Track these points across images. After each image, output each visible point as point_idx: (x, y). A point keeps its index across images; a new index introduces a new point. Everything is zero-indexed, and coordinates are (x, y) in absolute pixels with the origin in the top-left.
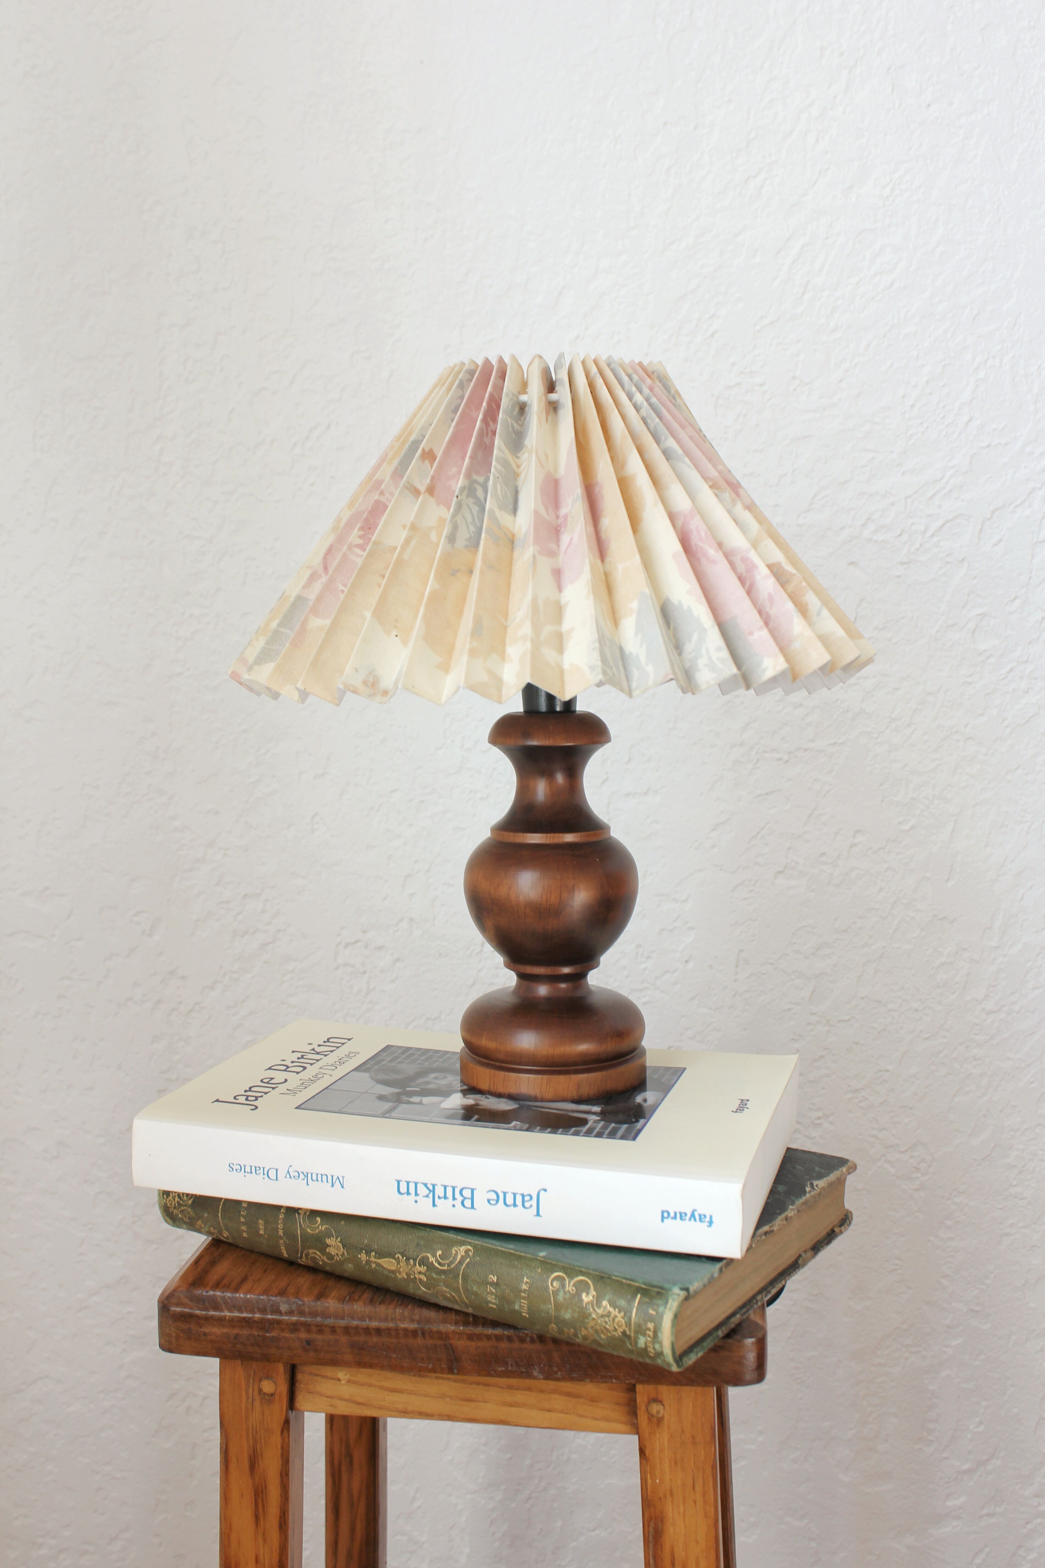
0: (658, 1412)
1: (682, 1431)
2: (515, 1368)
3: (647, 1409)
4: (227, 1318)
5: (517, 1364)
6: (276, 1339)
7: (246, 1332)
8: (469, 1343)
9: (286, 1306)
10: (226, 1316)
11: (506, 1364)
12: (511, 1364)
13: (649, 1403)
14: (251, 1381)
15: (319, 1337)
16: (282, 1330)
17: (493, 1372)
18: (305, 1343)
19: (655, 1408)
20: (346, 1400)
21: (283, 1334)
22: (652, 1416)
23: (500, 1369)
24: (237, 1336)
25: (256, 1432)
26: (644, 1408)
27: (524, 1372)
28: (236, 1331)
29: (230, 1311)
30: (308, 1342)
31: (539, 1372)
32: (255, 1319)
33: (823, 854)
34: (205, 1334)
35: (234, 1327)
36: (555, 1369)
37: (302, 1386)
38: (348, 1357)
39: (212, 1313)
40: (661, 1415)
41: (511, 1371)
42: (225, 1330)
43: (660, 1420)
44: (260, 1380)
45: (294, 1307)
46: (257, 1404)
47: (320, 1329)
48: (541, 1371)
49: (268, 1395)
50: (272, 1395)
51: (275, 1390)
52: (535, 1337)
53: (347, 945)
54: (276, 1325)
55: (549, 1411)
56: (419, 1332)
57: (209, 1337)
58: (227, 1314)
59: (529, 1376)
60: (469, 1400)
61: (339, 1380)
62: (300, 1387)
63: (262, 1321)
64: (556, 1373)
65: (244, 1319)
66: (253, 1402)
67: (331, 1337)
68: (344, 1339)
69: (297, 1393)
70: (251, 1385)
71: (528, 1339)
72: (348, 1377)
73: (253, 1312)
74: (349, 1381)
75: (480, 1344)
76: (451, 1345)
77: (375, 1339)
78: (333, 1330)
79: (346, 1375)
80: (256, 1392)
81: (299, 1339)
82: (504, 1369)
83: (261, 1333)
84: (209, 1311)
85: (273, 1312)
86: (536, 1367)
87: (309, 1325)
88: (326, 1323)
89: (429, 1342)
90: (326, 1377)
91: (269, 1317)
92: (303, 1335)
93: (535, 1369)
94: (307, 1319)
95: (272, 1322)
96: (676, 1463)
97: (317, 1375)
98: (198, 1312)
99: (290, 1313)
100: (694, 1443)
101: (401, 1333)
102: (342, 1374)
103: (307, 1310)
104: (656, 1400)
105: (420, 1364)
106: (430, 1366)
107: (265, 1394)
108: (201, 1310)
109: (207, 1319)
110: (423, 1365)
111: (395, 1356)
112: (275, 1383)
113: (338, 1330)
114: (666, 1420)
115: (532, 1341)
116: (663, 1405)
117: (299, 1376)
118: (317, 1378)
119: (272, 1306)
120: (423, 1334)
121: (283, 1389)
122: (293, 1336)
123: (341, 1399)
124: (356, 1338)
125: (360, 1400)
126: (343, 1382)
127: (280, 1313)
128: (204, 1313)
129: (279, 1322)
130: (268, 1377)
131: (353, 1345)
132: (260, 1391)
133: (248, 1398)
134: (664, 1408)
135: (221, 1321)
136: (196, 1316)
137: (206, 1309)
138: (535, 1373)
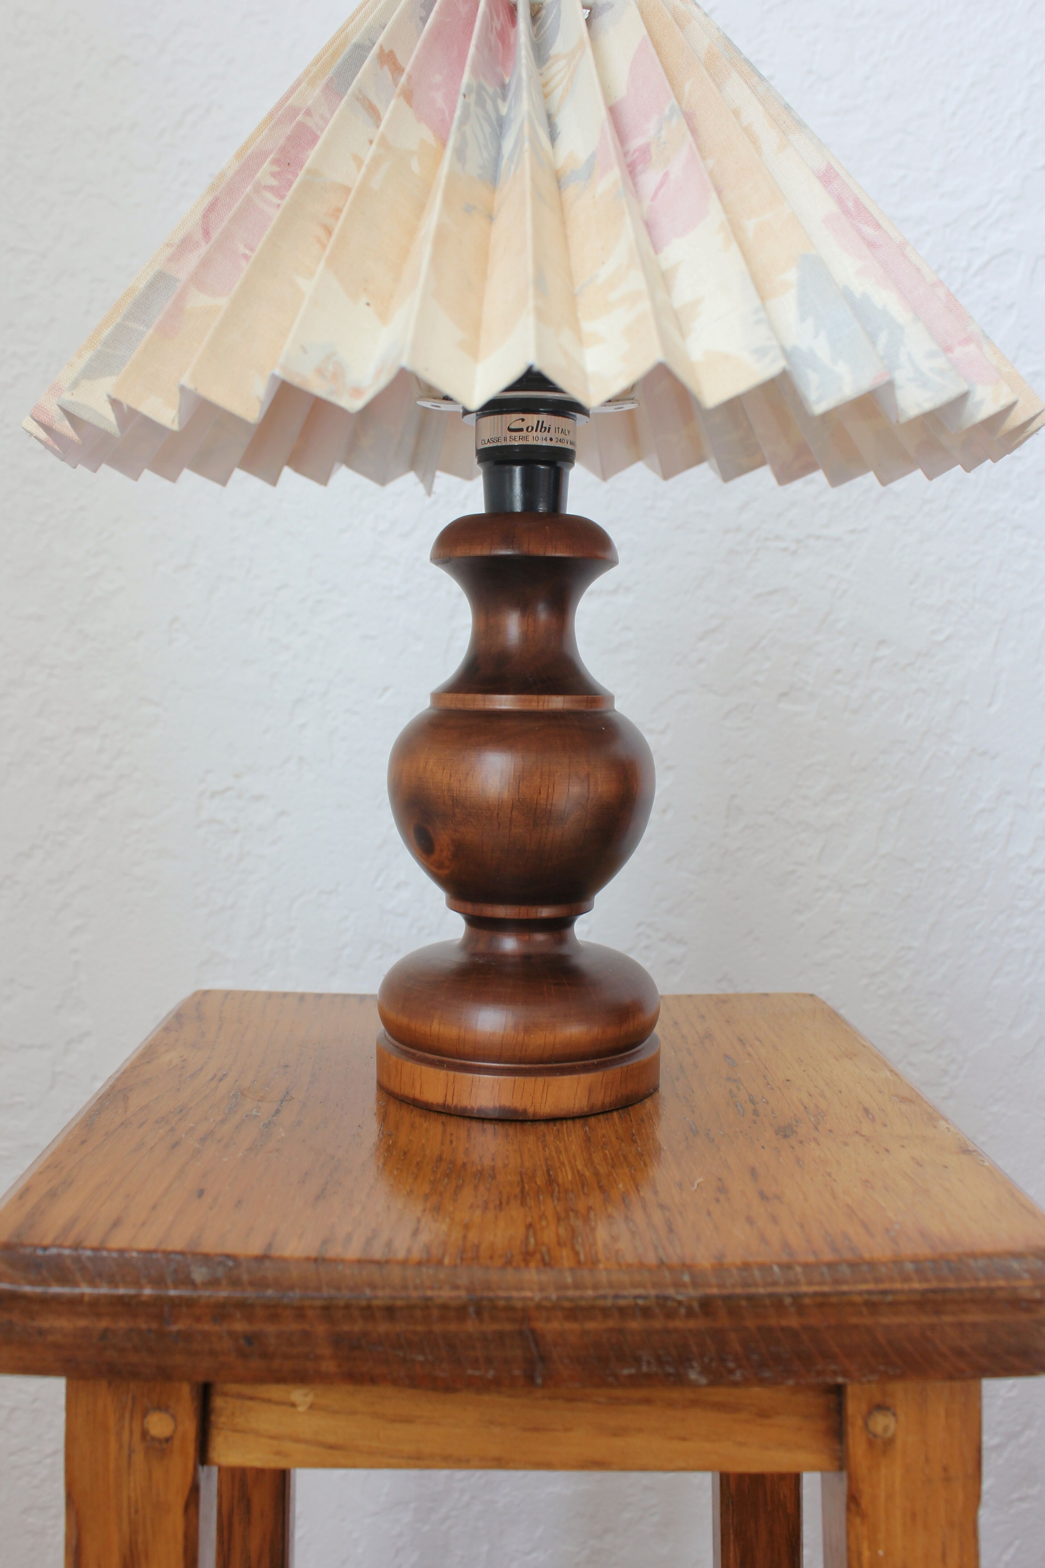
0: (886, 1428)
1: (927, 1460)
2: (654, 1369)
3: (866, 1424)
4: (86, 1299)
5: (660, 1362)
6: (186, 1336)
7: (122, 1325)
8: (569, 1326)
9: (204, 1270)
10: (82, 1295)
11: (637, 1360)
12: (649, 1363)
13: (870, 1413)
14: (127, 1415)
15: (270, 1329)
16: (198, 1319)
17: (611, 1379)
18: (242, 1341)
19: (881, 1423)
20: (305, 1441)
21: (199, 1327)
22: (875, 1436)
23: (625, 1372)
24: (104, 1334)
25: (136, 1512)
26: (860, 1422)
27: (670, 1375)
28: (104, 1323)
29: (92, 1283)
30: (250, 1339)
31: (701, 1373)
32: (143, 1299)
33: (838, 671)
34: (41, 1332)
35: (99, 1316)
36: (731, 1365)
37: (223, 1419)
38: (329, 1366)
39: (56, 1289)
40: (889, 1434)
41: (648, 1376)
42: (82, 1323)
43: (889, 1443)
44: (145, 1414)
45: (220, 1272)
46: (139, 1458)
47: (273, 1311)
48: (705, 1370)
49: (160, 1441)
50: (168, 1440)
51: (175, 1431)
52: (696, 1305)
53: (213, 795)
54: (184, 1310)
55: (684, 1439)
56: (471, 1310)
57: (50, 1338)
58: (86, 1290)
59: (680, 1380)
60: (536, 1429)
61: (293, 1405)
62: (220, 1420)
63: (157, 1302)
64: (732, 1372)
65: (120, 1300)
66: (130, 1456)
67: (294, 1327)
68: (321, 1329)
69: (214, 1432)
70: (127, 1423)
71: (683, 1311)
72: (310, 1399)
73: (137, 1283)
74: (312, 1407)
75: (590, 1325)
76: (533, 1331)
77: (383, 1327)
78: (300, 1312)
79: (306, 1395)
80: (137, 1435)
81: (231, 1334)
82: (633, 1371)
83: (154, 1326)
84: (50, 1286)
85: (176, 1285)
86: (695, 1364)
87: (252, 1306)
88: (285, 1301)
89: (490, 1327)
90: (269, 1401)
91: (172, 1293)
92: (240, 1326)
93: (692, 1367)
94: (246, 1295)
95: (175, 1304)
96: (914, 1516)
97: (251, 1398)
98: (27, 1289)
99: (214, 1283)
100: (947, 1479)
101: (435, 1313)
102: (300, 1395)
103: (245, 1277)
104: (881, 1407)
105: (470, 1372)
106: (491, 1374)
107: (153, 1439)
108: (32, 1283)
109: (46, 1301)
110: (477, 1373)
111: (421, 1358)
112: (174, 1417)
113: (310, 1313)
114: (899, 1444)
115: (690, 1313)
116: (894, 1415)
117: (218, 1402)
118: (250, 1403)
119: (176, 1271)
120: (479, 1312)
121: (189, 1426)
122: (216, 1328)
123: (297, 1440)
124: (346, 1328)
125: (331, 1439)
126: (301, 1409)
127: (193, 1284)
128: (39, 1290)
129: (190, 1303)
130: (161, 1407)
131: (338, 1341)
132: (145, 1434)
133: (121, 1447)
134: (897, 1422)
135: (73, 1304)
136: (24, 1297)
137: (44, 1282)
138: (693, 1375)
